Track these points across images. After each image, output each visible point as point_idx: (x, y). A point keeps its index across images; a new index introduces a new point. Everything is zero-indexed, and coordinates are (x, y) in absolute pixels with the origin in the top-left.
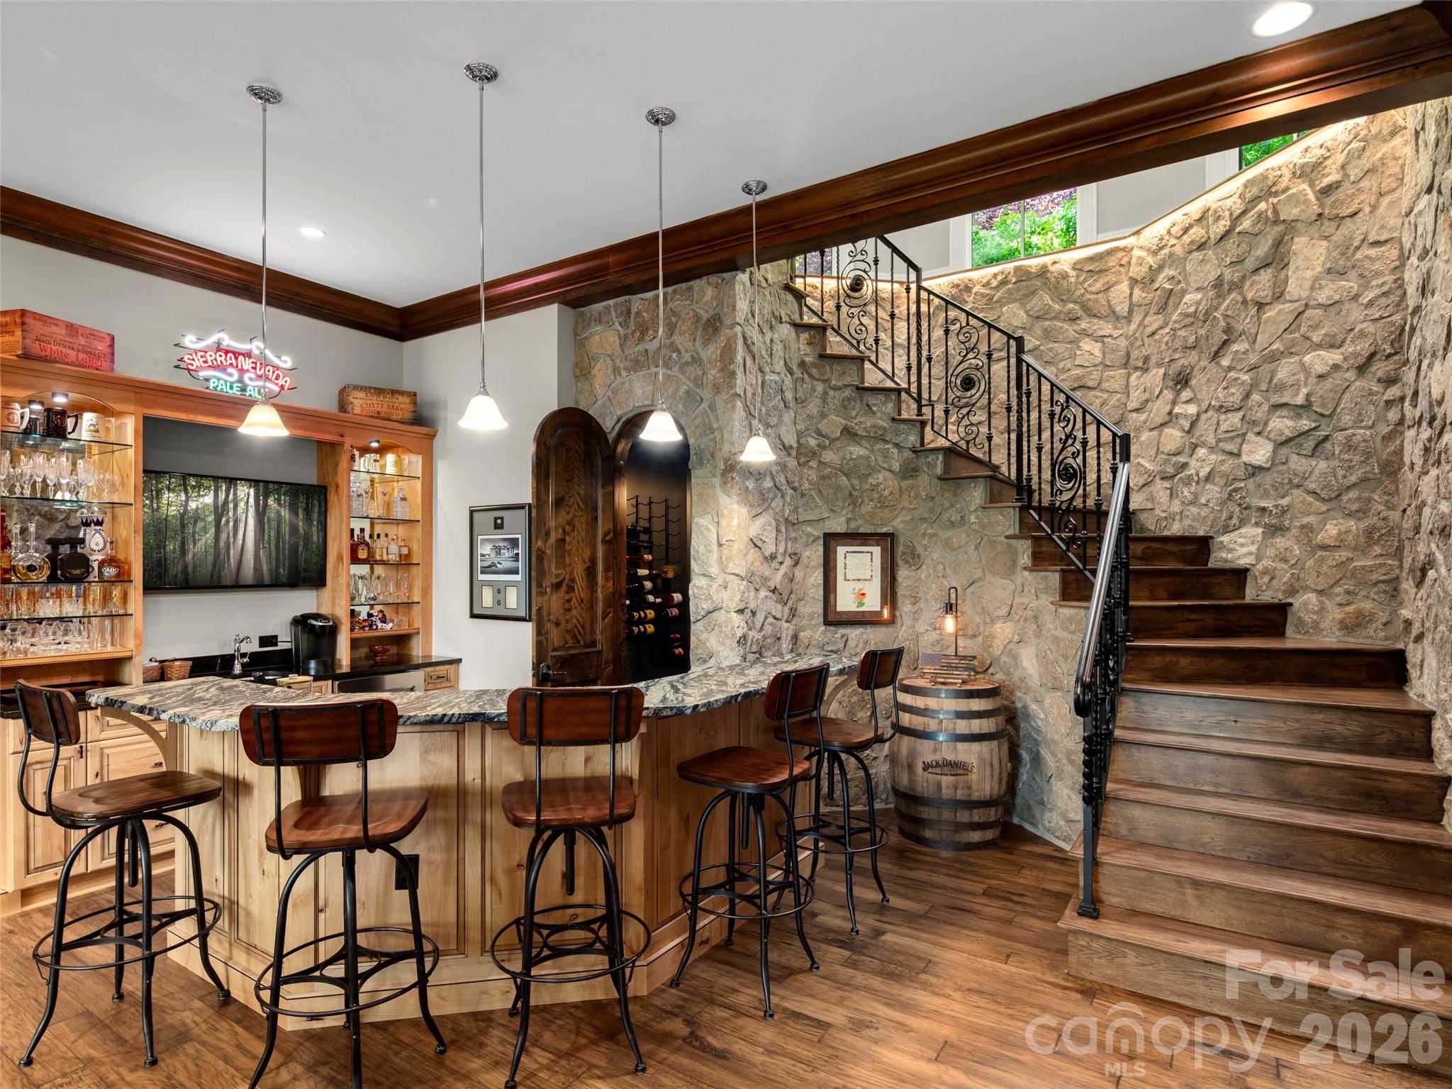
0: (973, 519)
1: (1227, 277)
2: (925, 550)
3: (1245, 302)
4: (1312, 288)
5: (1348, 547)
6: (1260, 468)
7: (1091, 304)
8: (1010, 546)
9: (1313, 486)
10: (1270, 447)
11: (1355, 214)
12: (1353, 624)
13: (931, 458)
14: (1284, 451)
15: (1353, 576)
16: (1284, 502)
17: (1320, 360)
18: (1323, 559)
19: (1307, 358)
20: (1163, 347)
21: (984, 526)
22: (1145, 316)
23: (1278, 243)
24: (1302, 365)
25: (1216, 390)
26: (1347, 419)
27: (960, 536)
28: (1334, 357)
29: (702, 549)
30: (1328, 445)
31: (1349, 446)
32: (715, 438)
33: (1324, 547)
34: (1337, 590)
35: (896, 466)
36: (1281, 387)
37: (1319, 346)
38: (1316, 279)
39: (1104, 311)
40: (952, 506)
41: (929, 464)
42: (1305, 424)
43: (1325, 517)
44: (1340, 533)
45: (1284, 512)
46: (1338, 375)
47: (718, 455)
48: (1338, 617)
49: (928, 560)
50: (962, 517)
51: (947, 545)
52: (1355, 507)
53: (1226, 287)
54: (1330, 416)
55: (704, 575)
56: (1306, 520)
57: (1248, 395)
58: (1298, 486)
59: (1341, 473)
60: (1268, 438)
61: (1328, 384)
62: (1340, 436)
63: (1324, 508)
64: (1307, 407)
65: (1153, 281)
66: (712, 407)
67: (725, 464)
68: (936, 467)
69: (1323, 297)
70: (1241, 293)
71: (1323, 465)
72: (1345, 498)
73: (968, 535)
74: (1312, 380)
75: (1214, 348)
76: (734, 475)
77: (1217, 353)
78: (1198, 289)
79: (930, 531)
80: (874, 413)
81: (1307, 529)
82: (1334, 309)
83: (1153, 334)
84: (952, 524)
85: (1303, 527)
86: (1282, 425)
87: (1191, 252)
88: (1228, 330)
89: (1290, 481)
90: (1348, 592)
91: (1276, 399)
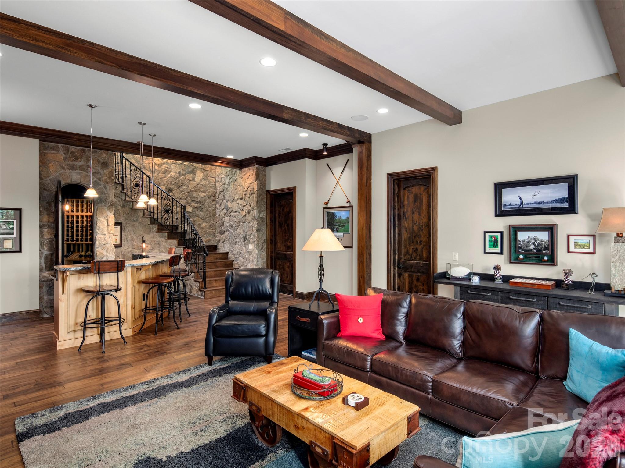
0: (140, 220)
1: (182, 172)
2: (127, 227)
3: (186, 178)
4: (200, 181)
5: (206, 228)
6: (190, 212)
7: (145, 166)
8: (149, 227)
9: (200, 217)
10: (192, 208)
11: (208, 171)
12: (209, 241)
13: (129, 203)
14: (195, 209)
15: (208, 233)
16: (195, 219)
17: (202, 194)
18: (202, 230)
19: (199, 193)
20: (165, 182)
21: (143, 222)
22: (159, 173)
23: (193, 170)
24: (198, 194)
25: (179, 195)
26: (206, 206)
27: (136, 224)
28: (204, 194)
29: (101, 227)
30: (203, 210)
31: (207, 210)
32: (106, 196)
33: (202, 228)
34: (205, 235)
35: (121, 205)
36: (194, 197)
37: (201, 192)
38: (201, 179)
39: (148, 168)
40: (134, 216)
41: (128, 205)
42: (199, 205)
43: (202, 222)
44: (206, 225)
45: (195, 221)
46: (205, 198)
47: (107, 201)
48: (205, 240)
49: (127, 230)
50: (137, 219)
51: (133, 226)
52: (208, 221)
53: (181, 174)
54: (204, 205)
55: (102, 234)
56: (199, 223)
57: (187, 197)
58: (197, 217)
59: (206, 215)
60: (191, 206)
61: (203, 199)
62: (206, 208)
63: (202, 221)
64: (199, 202)
65: (161, 166)
66: (105, 187)
67: (110, 204)
68: (130, 205)
69: (202, 183)
70: (185, 177)
71: (202, 213)
72: (206, 219)
73: (138, 224)
74: (200, 197)
75: (179, 186)
76: (113, 207)
77: (179, 187)
78: (174, 172)
79: (128, 222)
80: (117, 189)
81: (199, 224)
82: (204, 186)
83: (162, 178)
84: (134, 221)
85: (198, 224)
86: (194, 204)
87: (172, 163)
88: (182, 183)
89: (196, 215)
90: (207, 236)
91: (193, 199)
